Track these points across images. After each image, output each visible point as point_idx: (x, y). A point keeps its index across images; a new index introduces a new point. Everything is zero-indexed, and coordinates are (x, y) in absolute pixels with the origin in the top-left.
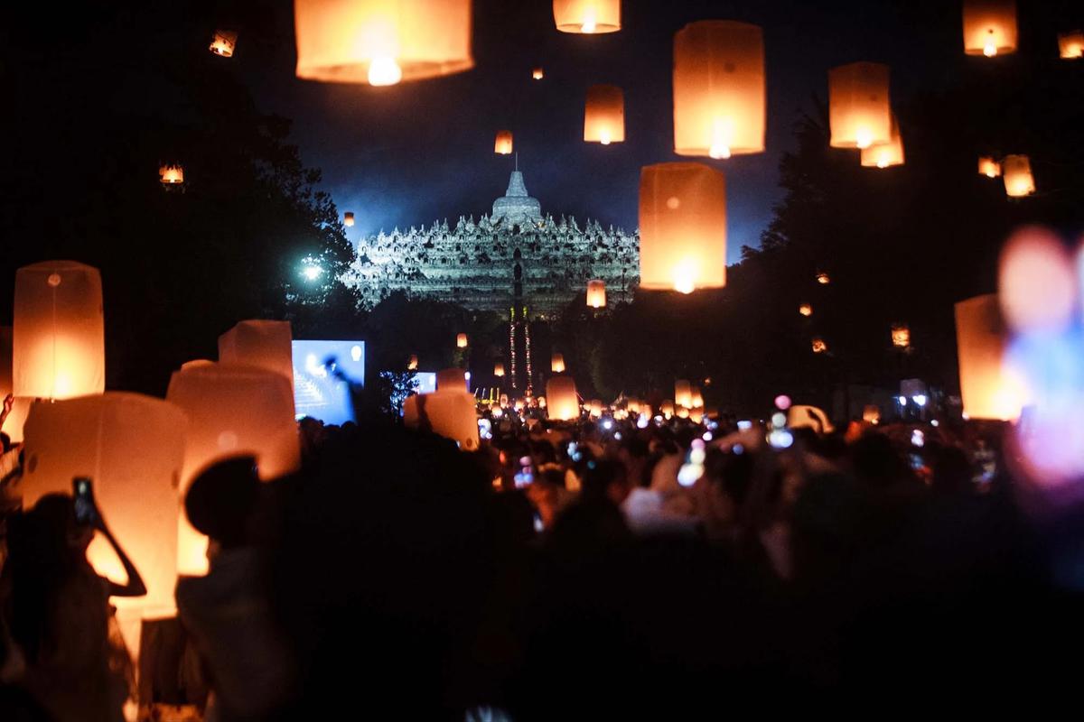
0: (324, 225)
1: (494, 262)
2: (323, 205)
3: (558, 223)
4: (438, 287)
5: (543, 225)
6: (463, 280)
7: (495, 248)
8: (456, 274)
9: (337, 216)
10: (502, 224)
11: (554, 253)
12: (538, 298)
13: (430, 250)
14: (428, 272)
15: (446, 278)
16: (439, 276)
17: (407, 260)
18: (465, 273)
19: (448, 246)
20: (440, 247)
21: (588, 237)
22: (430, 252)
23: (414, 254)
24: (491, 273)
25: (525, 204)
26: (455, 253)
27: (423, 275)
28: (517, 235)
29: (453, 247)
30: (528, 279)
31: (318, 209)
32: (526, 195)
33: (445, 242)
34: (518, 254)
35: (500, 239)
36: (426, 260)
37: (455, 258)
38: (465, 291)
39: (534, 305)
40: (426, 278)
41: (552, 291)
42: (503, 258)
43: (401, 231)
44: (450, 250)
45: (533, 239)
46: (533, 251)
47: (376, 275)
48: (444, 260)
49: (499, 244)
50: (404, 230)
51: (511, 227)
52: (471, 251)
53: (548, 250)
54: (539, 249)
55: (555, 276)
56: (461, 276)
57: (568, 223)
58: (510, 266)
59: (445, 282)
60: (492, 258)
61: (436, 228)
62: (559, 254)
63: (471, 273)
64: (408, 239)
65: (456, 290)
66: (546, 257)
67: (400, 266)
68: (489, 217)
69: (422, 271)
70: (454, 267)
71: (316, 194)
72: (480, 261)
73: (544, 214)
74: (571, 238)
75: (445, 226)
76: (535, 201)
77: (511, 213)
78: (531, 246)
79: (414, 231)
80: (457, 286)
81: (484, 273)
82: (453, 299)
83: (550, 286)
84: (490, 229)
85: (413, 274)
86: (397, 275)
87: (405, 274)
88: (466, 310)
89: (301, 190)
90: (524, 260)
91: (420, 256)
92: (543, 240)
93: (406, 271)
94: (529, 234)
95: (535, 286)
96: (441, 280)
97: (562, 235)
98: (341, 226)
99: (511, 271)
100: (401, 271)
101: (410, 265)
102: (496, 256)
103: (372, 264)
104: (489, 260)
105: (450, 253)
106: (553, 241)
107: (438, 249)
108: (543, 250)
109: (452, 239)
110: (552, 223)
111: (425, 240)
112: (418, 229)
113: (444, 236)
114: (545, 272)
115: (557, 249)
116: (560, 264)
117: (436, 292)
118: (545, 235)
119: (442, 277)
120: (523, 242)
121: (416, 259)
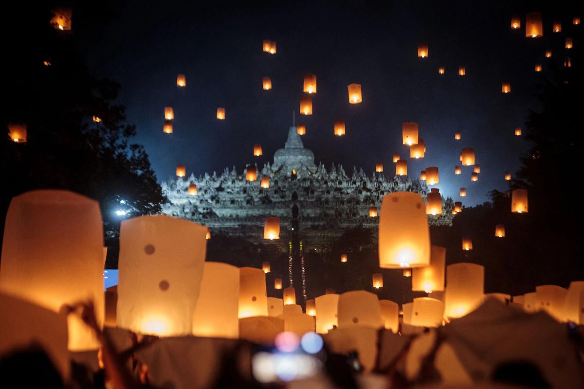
0: (140, 172)
1: (275, 203)
2: (137, 155)
3: (329, 171)
4: (228, 224)
5: (317, 172)
6: (249, 218)
7: (276, 192)
8: (242, 213)
9: (149, 165)
10: (282, 171)
11: (326, 196)
12: (312, 234)
13: (221, 193)
14: (219, 212)
15: (234, 216)
16: (229, 215)
17: (201, 201)
18: (250, 212)
19: (236, 190)
20: (230, 190)
21: (355, 183)
22: (222, 195)
23: (207, 196)
24: (272, 213)
25: (301, 154)
26: (243, 195)
27: (215, 214)
28: (295, 181)
29: (240, 191)
30: (303, 217)
31: (132, 159)
32: (302, 147)
33: (233, 186)
34: (295, 196)
35: (280, 184)
36: (218, 202)
37: (242, 199)
38: (250, 228)
39: (308, 240)
40: (218, 217)
41: (324, 228)
42: (283, 200)
43: (197, 177)
44: (238, 193)
45: (308, 184)
46: (308, 194)
47: (175, 213)
48: (233, 202)
49: (279, 188)
50: (199, 176)
51: (289, 174)
52: (256, 194)
53: (320, 193)
54: (313, 192)
55: (326, 215)
56: (247, 215)
57: (337, 171)
58: (289, 207)
59: (234, 220)
60: (273, 200)
61: (226, 175)
62: (330, 196)
63: (256, 212)
64: (203, 184)
65: (243, 227)
66: (319, 199)
67: (196, 207)
68: (271, 165)
69: (214, 210)
70: (241, 207)
71: (131, 145)
72: (264, 203)
73: (317, 163)
74: (340, 183)
75: (234, 173)
76: (309, 152)
77: (289, 162)
78: (306, 189)
79: (207, 177)
80: (244, 223)
81: (267, 212)
82: (241, 235)
83: (322, 224)
84: (272, 175)
85: (207, 213)
86: (193, 214)
87: (200, 213)
88: (252, 244)
89: (119, 142)
90: (300, 202)
91: (213, 198)
92: (316, 184)
93: (201, 210)
94: (304, 180)
95: (309, 224)
96: (231, 218)
97: (333, 181)
98: (152, 172)
99: (290, 211)
100: (196, 211)
101: (204, 205)
102: (277, 198)
103: (172, 204)
104: (270, 202)
105: (238, 195)
106: (325, 186)
107: (228, 193)
108: (316, 193)
109: (239, 184)
110: (324, 171)
111: (217, 185)
112: (211, 175)
113: (233, 182)
114: (318, 211)
115: (328, 192)
116: (330, 205)
117: (226, 228)
118: (318, 181)
119: (231, 216)
120: (300, 185)
121: (210, 201)
